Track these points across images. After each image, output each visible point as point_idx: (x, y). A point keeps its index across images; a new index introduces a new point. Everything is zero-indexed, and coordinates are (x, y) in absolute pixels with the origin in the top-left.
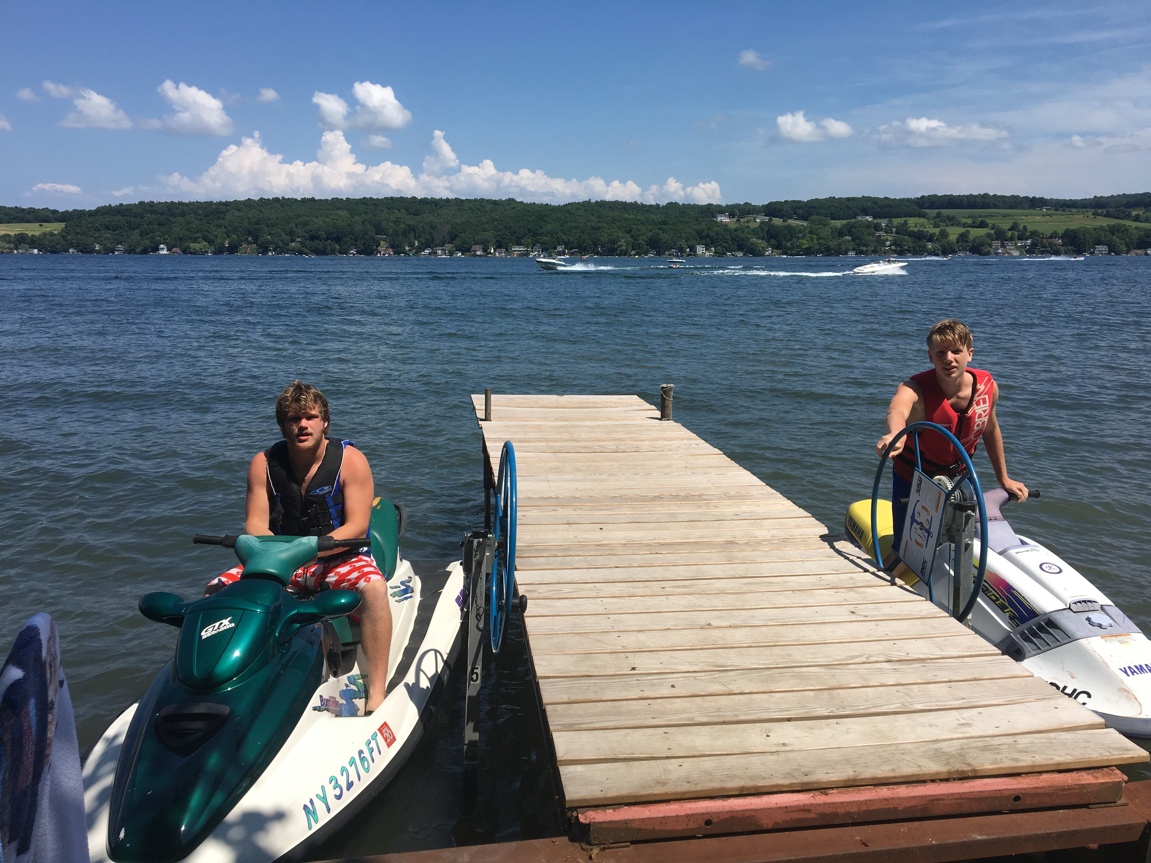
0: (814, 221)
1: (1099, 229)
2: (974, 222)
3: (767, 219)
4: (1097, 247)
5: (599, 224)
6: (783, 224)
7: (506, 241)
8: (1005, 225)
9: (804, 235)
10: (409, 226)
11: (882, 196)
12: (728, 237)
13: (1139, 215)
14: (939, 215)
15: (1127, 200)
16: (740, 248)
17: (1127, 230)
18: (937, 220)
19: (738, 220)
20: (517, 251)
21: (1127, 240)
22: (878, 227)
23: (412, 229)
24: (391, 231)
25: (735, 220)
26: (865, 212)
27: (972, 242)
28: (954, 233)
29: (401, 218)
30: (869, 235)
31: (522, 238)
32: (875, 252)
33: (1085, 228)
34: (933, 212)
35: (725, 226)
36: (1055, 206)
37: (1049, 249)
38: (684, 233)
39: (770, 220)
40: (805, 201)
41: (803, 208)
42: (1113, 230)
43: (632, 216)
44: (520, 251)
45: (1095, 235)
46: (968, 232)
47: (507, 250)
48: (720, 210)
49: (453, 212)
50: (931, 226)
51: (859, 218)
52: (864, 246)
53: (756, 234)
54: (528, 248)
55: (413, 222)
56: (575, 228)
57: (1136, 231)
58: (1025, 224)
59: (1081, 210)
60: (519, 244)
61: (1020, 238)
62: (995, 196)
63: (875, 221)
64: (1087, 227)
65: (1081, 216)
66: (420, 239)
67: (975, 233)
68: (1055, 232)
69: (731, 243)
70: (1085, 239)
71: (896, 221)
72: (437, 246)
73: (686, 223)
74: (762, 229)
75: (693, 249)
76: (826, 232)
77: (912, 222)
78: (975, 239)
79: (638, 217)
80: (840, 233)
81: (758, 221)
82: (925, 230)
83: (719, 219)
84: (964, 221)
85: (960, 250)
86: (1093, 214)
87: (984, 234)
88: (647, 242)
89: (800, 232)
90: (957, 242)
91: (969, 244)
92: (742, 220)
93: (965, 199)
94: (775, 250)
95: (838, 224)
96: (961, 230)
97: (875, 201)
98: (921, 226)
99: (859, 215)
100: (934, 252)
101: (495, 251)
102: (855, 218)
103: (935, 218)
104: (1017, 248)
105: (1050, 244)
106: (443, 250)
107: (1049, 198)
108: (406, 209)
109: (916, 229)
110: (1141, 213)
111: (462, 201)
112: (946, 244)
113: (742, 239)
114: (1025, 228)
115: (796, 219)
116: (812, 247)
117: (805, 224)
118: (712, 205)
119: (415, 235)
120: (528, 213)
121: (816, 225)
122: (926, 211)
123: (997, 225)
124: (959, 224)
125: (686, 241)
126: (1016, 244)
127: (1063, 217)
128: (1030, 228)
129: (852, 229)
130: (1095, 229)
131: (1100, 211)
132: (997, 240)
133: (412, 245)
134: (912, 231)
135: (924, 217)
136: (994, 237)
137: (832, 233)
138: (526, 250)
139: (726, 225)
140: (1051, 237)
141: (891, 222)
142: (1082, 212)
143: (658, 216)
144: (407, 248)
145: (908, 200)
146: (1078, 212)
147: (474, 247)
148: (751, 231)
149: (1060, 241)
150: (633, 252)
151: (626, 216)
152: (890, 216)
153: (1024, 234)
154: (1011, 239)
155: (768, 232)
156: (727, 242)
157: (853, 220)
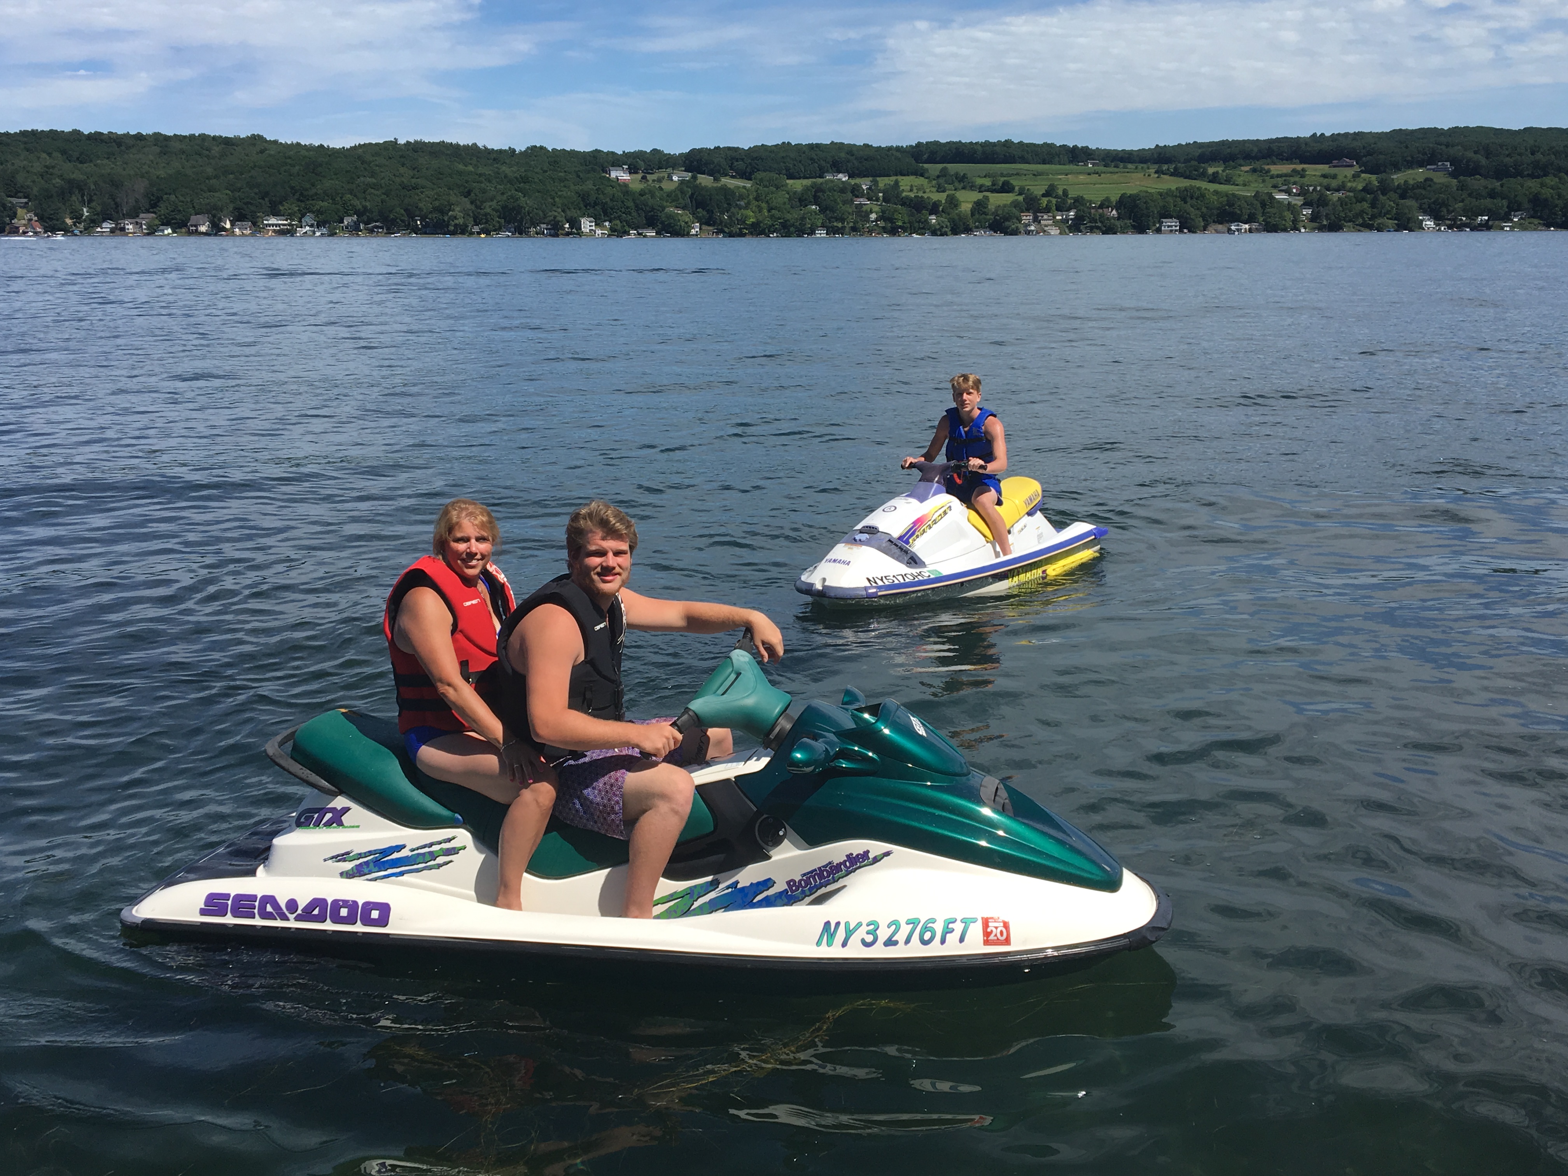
0: (761, 180)
1: (1167, 193)
2: (993, 185)
3: (688, 176)
4: (1164, 220)
5: (414, 181)
6: (715, 185)
7: (253, 208)
8: (1038, 189)
9: (748, 204)
10: (70, 182)
11: (860, 142)
12: (630, 204)
13: (1217, 172)
14: (943, 174)
15: (1200, 151)
16: (651, 223)
17: (1203, 196)
18: (941, 181)
19: (644, 178)
20: (273, 225)
21: (1204, 210)
22: (858, 191)
23: (76, 187)
24: (35, 190)
25: (639, 176)
26: (837, 168)
27: (993, 213)
28: (967, 200)
29: (53, 167)
30: (845, 202)
31: (281, 203)
32: (854, 229)
33: (1147, 192)
34: (934, 169)
35: (624, 187)
36: (1103, 160)
37: (1099, 224)
38: (560, 197)
39: (694, 178)
40: (746, 148)
41: (743, 160)
42: (1185, 195)
43: (470, 168)
44: (279, 225)
45: (1161, 204)
46: (987, 198)
47: (254, 224)
48: (615, 160)
49: (151, 157)
50: (934, 189)
51: (829, 177)
52: (837, 220)
53: (673, 201)
54: (293, 220)
55: (77, 176)
56: (374, 186)
57: (1215, 197)
58: (1065, 187)
59: (1140, 166)
60: (276, 214)
61: (1059, 209)
62: (1021, 143)
63: (853, 182)
64: (1150, 190)
65: (1141, 175)
66: (93, 204)
67: (997, 200)
68: (1107, 199)
69: (635, 214)
70: (1147, 208)
71: (883, 182)
72: (125, 216)
73: (561, 180)
74: (682, 192)
75: (575, 225)
76: (781, 198)
77: (906, 183)
78: (996, 211)
79: (481, 170)
80: (802, 200)
81: (675, 178)
82: (925, 196)
83: (614, 174)
84: (979, 181)
85: (977, 227)
86: (1156, 172)
87: (1009, 203)
88: (497, 211)
89: (741, 198)
90: (973, 214)
91: (988, 217)
92: (649, 177)
93: (979, 148)
94: (704, 227)
95: (798, 185)
96: (976, 196)
97: (850, 150)
98: (918, 190)
99: (827, 172)
100: (940, 230)
101: (232, 224)
102: (821, 177)
103: (938, 177)
104: (1056, 223)
105: (1101, 216)
106: (137, 223)
107: (1094, 148)
108: (64, 152)
109: (912, 195)
110: (1220, 170)
111: (167, 138)
112: (956, 218)
113: (653, 209)
114: (1065, 193)
115: (733, 177)
116: (761, 222)
117: (748, 184)
118: (599, 151)
119: (83, 196)
120: (288, 161)
121: (766, 186)
122: (926, 166)
123: (1027, 188)
124: (972, 187)
125: (563, 211)
126: (1054, 217)
127: (1115, 176)
128: (1073, 193)
129: (820, 194)
130: (1161, 194)
131: (1165, 167)
132: (1028, 210)
133: (78, 218)
134: (907, 197)
135: (922, 175)
136: (1024, 206)
137: (790, 199)
138: (289, 225)
139: (625, 185)
140: (1101, 206)
141: (876, 183)
142: (1142, 168)
143: (514, 169)
144: (69, 221)
145: (899, 149)
146: (1136, 168)
147: (194, 219)
148: (665, 195)
149: (1114, 212)
150: (476, 229)
151: (461, 167)
152: (874, 173)
153: (1064, 202)
154: (1047, 210)
155: (691, 197)
156: (630, 214)
157: (820, 180)
